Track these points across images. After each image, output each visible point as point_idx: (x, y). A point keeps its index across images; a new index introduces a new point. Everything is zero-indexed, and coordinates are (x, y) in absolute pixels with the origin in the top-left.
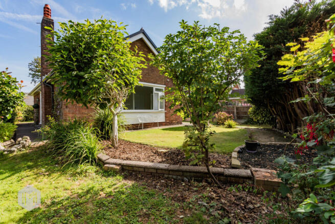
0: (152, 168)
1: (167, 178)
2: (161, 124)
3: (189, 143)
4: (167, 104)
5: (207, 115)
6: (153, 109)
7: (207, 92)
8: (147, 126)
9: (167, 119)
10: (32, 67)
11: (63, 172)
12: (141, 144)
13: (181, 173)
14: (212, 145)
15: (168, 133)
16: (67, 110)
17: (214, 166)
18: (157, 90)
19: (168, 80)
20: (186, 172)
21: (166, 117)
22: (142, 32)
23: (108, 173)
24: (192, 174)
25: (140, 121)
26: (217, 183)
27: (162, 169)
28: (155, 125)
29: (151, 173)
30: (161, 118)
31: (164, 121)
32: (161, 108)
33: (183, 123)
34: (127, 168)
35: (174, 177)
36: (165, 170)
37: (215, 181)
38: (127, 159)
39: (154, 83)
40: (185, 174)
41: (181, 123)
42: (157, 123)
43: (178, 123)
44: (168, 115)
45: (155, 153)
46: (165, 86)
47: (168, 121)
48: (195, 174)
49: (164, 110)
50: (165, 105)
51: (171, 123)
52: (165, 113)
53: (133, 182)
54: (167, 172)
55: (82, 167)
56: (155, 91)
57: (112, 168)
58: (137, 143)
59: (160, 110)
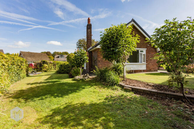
0: (148, 91)
1: (157, 96)
2: (144, 71)
3: (171, 80)
4: (147, 59)
5: (182, 66)
6: (138, 62)
7: (182, 55)
8: (135, 72)
9: (148, 68)
10: (78, 44)
11: (108, 88)
12: (136, 80)
13: (165, 95)
14: (186, 82)
15: (150, 76)
16: (99, 63)
17: (186, 94)
18: (141, 51)
19: (148, 45)
20: (168, 95)
21: (147, 67)
22: (133, 20)
23: (126, 90)
24: (172, 96)
25: (132, 69)
26: (189, 102)
27: (154, 92)
28: (140, 71)
29: (147, 93)
30: (144, 67)
31: (146, 69)
32: (144, 62)
33: (158, 71)
34: (135, 90)
35: (161, 96)
36: (155, 92)
37: (188, 101)
38: (134, 86)
39: (140, 48)
40: (168, 96)
41: (157, 71)
42: (141, 70)
43: (155, 71)
44: (148, 66)
45: (147, 85)
46: (146, 49)
47: (148, 69)
48: (174, 96)
49: (145, 63)
50: (146, 60)
51: (150, 71)
52: (146, 64)
53: (140, 96)
54: (156, 94)
55: (116, 87)
56: (140, 52)
57: (128, 89)
58: (134, 80)
59: (143, 63)
